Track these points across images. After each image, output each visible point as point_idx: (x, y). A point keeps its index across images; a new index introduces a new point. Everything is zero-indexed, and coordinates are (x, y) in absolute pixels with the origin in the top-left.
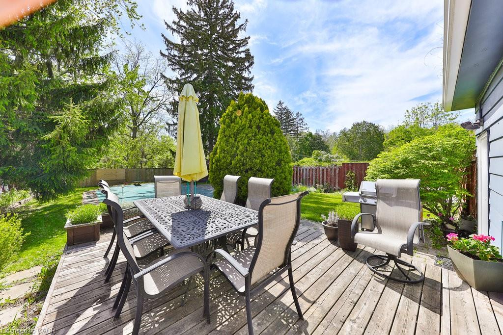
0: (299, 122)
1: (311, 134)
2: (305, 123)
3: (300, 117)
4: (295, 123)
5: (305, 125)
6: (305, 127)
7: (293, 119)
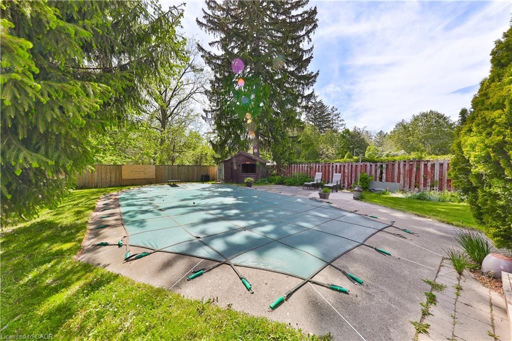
0: (334, 118)
1: (347, 131)
2: (341, 119)
3: (335, 113)
4: (329, 119)
5: (340, 121)
6: (341, 123)
7: (329, 114)
